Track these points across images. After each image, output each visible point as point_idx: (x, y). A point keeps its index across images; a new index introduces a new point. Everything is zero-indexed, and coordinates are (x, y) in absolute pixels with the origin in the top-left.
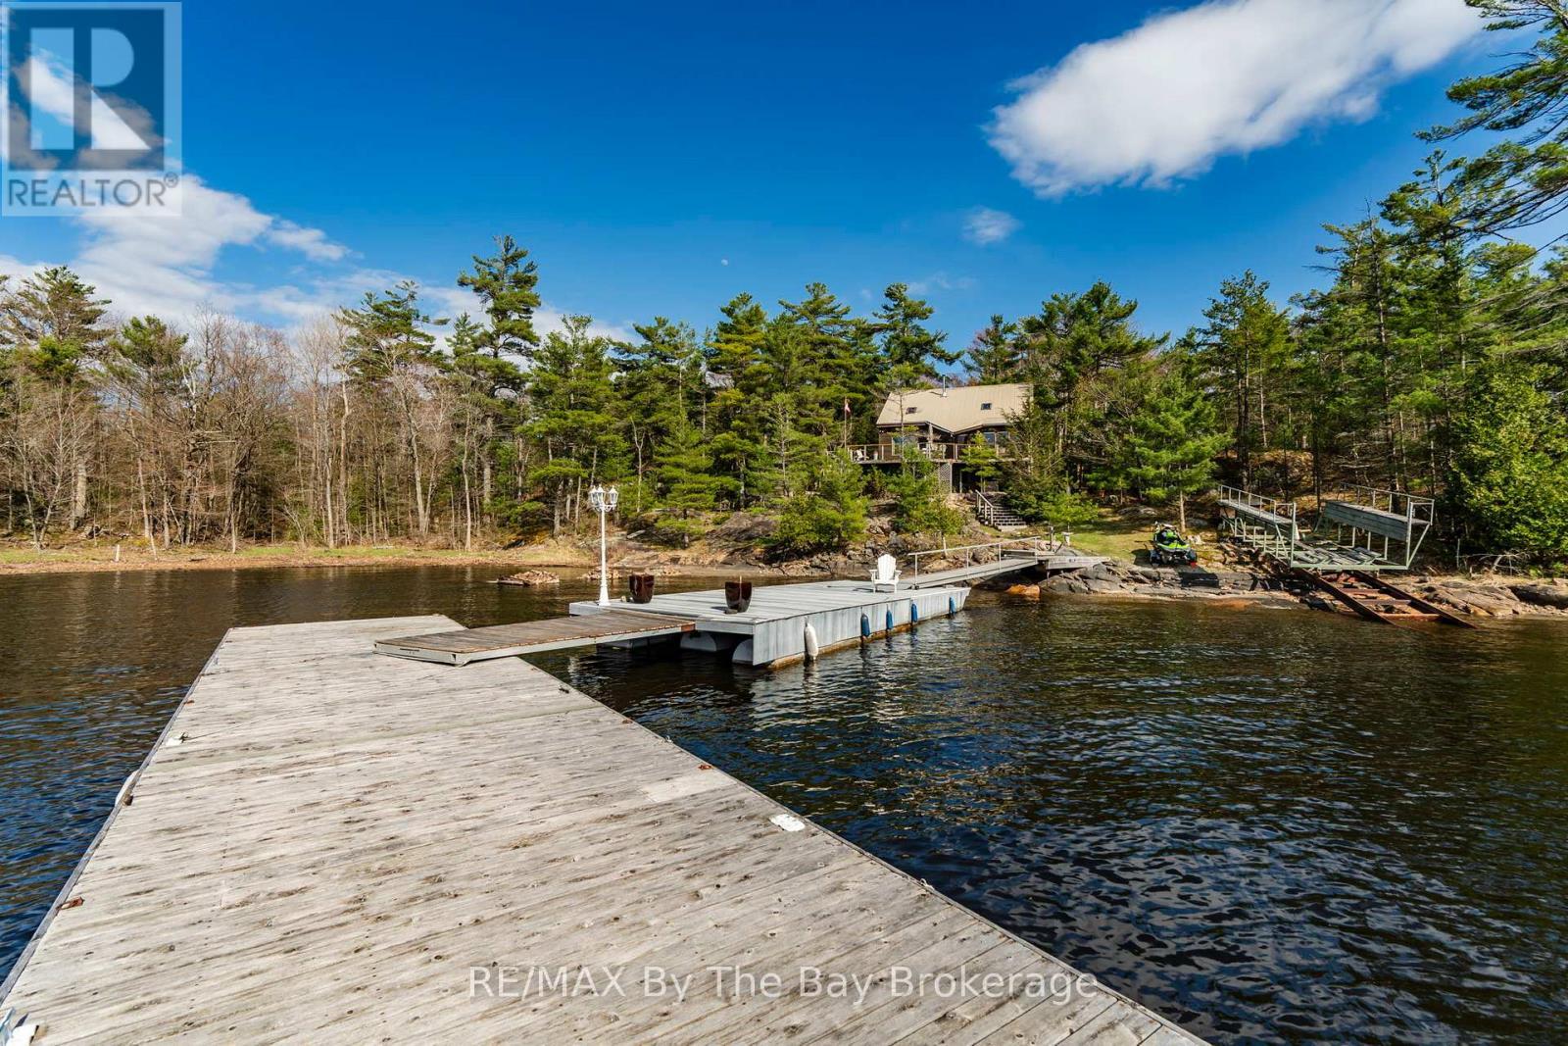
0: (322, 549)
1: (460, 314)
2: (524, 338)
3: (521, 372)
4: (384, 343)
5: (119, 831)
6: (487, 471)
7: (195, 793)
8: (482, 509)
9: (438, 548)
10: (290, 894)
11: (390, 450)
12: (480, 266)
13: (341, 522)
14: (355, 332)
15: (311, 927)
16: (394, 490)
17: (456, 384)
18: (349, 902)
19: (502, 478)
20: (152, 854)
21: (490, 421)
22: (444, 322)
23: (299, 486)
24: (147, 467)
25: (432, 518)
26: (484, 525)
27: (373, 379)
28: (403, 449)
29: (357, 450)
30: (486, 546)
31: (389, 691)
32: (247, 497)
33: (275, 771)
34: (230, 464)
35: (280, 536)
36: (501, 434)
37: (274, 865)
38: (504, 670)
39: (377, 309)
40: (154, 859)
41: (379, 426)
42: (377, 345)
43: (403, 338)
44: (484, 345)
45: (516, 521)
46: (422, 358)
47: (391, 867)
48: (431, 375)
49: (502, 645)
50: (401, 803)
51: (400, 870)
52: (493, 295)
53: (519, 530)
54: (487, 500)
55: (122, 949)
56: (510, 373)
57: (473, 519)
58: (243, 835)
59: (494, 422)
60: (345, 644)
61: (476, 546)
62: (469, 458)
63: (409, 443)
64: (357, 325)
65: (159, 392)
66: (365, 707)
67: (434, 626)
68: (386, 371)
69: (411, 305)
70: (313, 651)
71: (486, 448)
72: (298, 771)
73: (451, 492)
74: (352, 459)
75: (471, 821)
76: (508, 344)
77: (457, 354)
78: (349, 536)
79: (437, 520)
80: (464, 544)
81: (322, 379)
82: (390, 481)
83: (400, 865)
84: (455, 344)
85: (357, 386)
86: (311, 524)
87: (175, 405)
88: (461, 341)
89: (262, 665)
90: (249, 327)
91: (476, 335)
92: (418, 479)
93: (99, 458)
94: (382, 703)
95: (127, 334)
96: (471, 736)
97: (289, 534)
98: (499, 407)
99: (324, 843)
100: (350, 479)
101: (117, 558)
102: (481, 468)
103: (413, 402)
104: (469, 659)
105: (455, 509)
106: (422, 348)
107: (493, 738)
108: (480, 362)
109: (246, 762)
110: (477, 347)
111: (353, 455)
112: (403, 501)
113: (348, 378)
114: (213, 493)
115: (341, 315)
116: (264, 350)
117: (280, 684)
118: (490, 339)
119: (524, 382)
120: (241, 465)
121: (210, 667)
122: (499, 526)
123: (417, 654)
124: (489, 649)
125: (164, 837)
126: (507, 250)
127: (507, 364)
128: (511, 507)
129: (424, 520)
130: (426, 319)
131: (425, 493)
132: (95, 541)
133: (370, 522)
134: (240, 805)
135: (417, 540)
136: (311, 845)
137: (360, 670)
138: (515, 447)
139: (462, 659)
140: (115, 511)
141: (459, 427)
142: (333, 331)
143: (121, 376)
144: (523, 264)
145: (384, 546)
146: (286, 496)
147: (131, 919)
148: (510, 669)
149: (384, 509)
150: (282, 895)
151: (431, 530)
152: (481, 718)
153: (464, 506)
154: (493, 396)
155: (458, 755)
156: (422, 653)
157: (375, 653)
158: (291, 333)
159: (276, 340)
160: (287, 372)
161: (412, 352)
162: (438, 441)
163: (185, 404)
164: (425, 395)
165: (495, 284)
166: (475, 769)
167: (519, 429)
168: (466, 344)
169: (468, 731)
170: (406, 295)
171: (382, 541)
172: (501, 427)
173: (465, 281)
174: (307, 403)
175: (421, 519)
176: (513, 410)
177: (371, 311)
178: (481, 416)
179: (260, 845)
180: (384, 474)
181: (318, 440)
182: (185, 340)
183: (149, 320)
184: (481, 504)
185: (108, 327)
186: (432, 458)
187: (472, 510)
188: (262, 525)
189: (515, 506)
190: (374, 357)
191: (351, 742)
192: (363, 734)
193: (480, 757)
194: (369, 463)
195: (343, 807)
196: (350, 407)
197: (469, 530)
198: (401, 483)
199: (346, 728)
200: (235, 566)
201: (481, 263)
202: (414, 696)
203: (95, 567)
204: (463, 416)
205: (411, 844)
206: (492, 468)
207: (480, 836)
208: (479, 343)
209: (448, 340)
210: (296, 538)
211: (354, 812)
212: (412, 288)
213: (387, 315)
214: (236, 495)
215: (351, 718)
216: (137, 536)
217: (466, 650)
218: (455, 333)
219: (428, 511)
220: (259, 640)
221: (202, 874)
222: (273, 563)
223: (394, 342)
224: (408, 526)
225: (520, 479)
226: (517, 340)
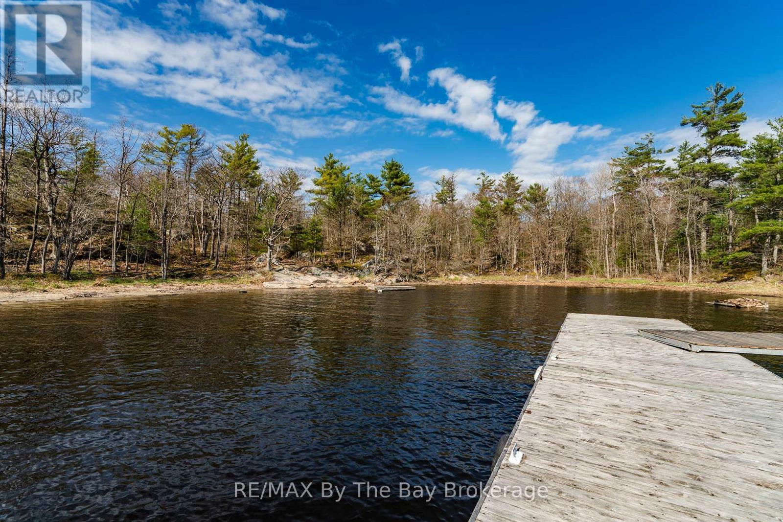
0: (603, 279)
1: (682, 143)
2: (732, 145)
3: (730, 168)
4: (634, 171)
5: (540, 389)
6: (704, 234)
7: (564, 383)
8: (700, 257)
9: (669, 280)
10: (611, 447)
11: (639, 227)
12: (696, 110)
13: (613, 266)
14: (619, 169)
15: (623, 469)
16: (642, 248)
17: (681, 185)
18: (643, 466)
19: (715, 237)
20: (552, 403)
21: (705, 203)
22: (671, 150)
23: (592, 249)
24: (535, 243)
25: (665, 263)
26: (701, 267)
27: (629, 191)
28: (646, 226)
29: (621, 229)
30: (704, 280)
31: (649, 358)
32: (571, 254)
33: (596, 383)
34: (564, 240)
35: (584, 272)
36: (714, 210)
37: (602, 429)
38: (730, 362)
39: (631, 154)
40: (552, 406)
41: (633, 215)
42: (631, 172)
43: (646, 166)
44: (700, 157)
45: (727, 265)
46: (658, 174)
47: (665, 457)
48: (663, 182)
49: (726, 344)
50: (666, 423)
51: (671, 461)
52: (706, 124)
53: (730, 270)
54: (704, 252)
55: (545, 438)
56: (721, 170)
57: (693, 264)
58: (585, 409)
59: (709, 203)
60: (621, 328)
61: (696, 280)
62: (690, 226)
63: (650, 222)
64: (620, 165)
65: (539, 213)
66: (638, 363)
67: (673, 326)
68: (636, 185)
69: (650, 146)
70: (605, 329)
71: (703, 220)
72: (607, 387)
73: (677, 247)
74: (618, 234)
75: (717, 452)
76: (720, 152)
77: (681, 167)
78: (617, 273)
79: (668, 264)
80: (687, 279)
81: (603, 196)
82: (639, 244)
83: (671, 459)
84: (679, 161)
85: (620, 196)
86: (598, 267)
87: (544, 218)
88: (683, 158)
89: (584, 332)
90: (571, 178)
91: (694, 152)
92: (656, 241)
93: (521, 241)
94: (646, 363)
95: (528, 192)
96: (709, 398)
97: (588, 271)
98: (713, 193)
99: (625, 428)
100: (617, 244)
101: (525, 280)
102: (699, 232)
103: (652, 200)
104: (701, 349)
105: (681, 258)
106: (657, 168)
107: (727, 403)
108: (697, 168)
109: (583, 375)
110: (694, 160)
111: (618, 232)
112: (647, 254)
113: (616, 193)
114: (558, 253)
115: (611, 162)
116: (577, 188)
117: (592, 342)
118: (705, 152)
119: (733, 174)
120: (568, 240)
121: (563, 329)
122: (714, 268)
123: (664, 340)
124: (715, 345)
125: (555, 398)
126: (717, 93)
127: (717, 166)
128: (722, 256)
129: (660, 265)
130: (660, 152)
131: (660, 249)
132: (519, 273)
133: (628, 265)
134: (582, 394)
135: (655, 275)
136: (617, 426)
137: (631, 343)
138: (728, 217)
139: (694, 348)
140: (525, 262)
141: (682, 209)
142: (608, 171)
143: (526, 208)
144: (729, 98)
145: (636, 279)
146: (587, 254)
147: (548, 427)
148: (734, 361)
149: (636, 258)
150: (607, 445)
151: (665, 270)
152: (715, 389)
153: (687, 256)
154: (708, 187)
155: (701, 407)
156: (668, 340)
157: (638, 335)
158: (588, 177)
159: (582, 182)
160: (587, 196)
161: (651, 172)
162: (669, 219)
163: (547, 217)
164: (658, 194)
165: (708, 117)
166: (717, 421)
167: (730, 204)
168: (687, 159)
169: (707, 394)
170: (646, 142)
171: (635, 276)
172: (713, 206)
173: (686, 122)
174: (596, 208)
175: (658, 264)
176: (723, 194)
177: (627, 156)
178: (699, 200)
179: (593, 416)
180: (635, 240)
181: (601, 226)
182: (547, 190)
183: (535, 185)
184: (699, 254)
185: (522, 191)
186: (664, 229)
187: (693, 258)
188: (577, 268)
189: (726, 255)
190: (629, 179)
191: (633, 380)
192: (638, 378)
193: (719, 413)
194: (627, 235)
195: (632, 413)
196: (617, 207)
197: (691, 270)
198: (645, 244)
199: (627, 372)
200: (567, 285)
201: (697, 108)
202: (666, 364)
203: (519, 283)
204: (685, 202)
205: (676, 449)
206: (707, 231)
207: (726, 464)
208: (696, 156)
209: (674, 160)
210: (591, 273)
211: (638, 418)
212: (651, 137)
213: (637, 156)
214: (566, 254)
215: (630, 367)
216: (532, 271)
217: (698, 343)
218: (679, 154)
219: (662, 260)
220: (581, 320)
221: (571, 420)
222: (582, 285)
223: (640, 169)
224: (650, 268)
225: (730, 238)
226: (726, 148)
